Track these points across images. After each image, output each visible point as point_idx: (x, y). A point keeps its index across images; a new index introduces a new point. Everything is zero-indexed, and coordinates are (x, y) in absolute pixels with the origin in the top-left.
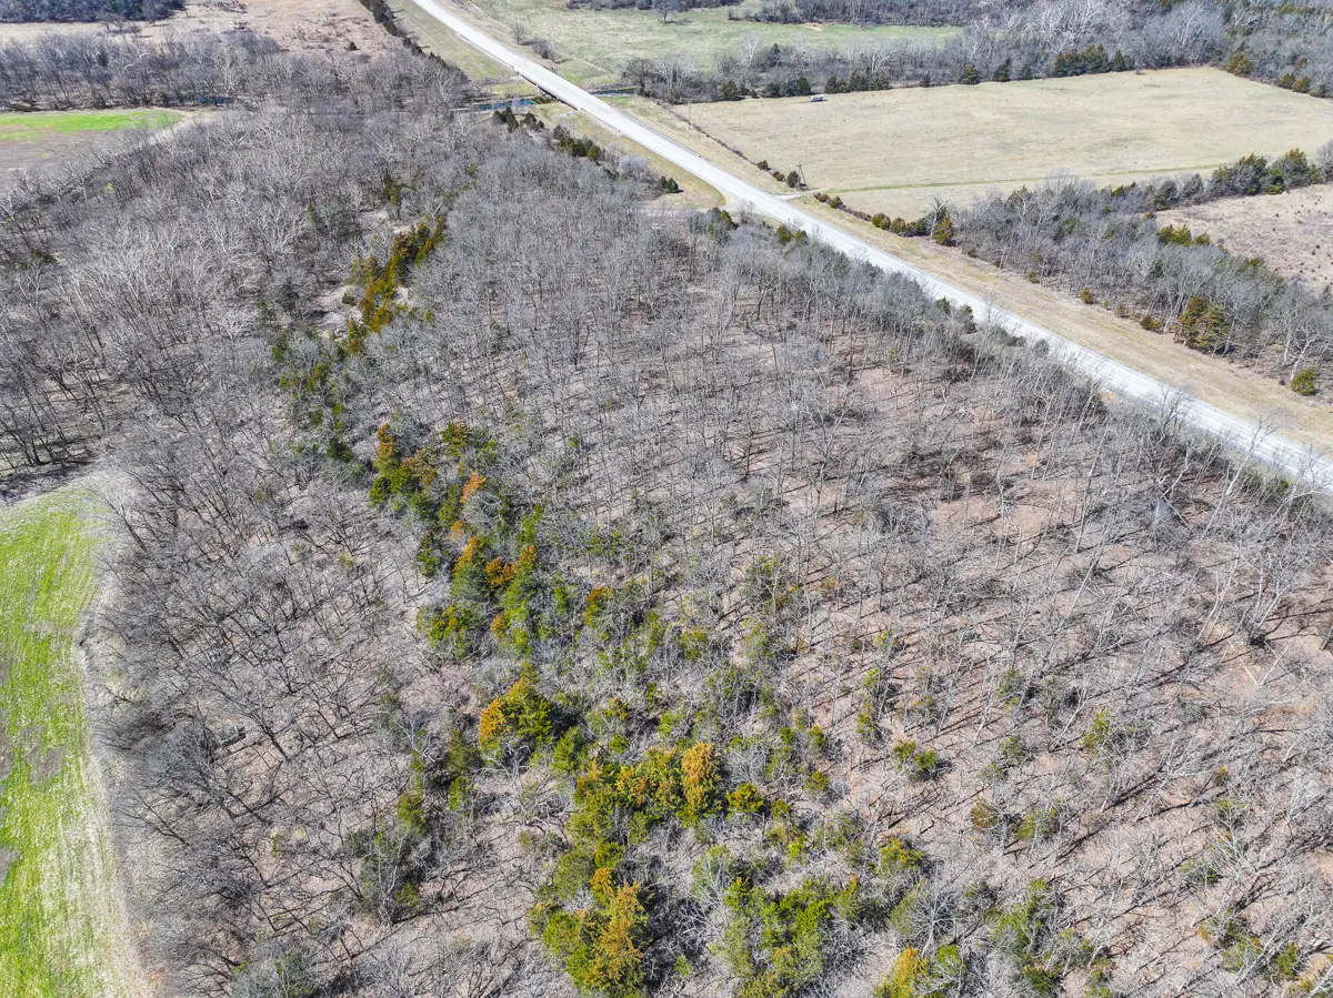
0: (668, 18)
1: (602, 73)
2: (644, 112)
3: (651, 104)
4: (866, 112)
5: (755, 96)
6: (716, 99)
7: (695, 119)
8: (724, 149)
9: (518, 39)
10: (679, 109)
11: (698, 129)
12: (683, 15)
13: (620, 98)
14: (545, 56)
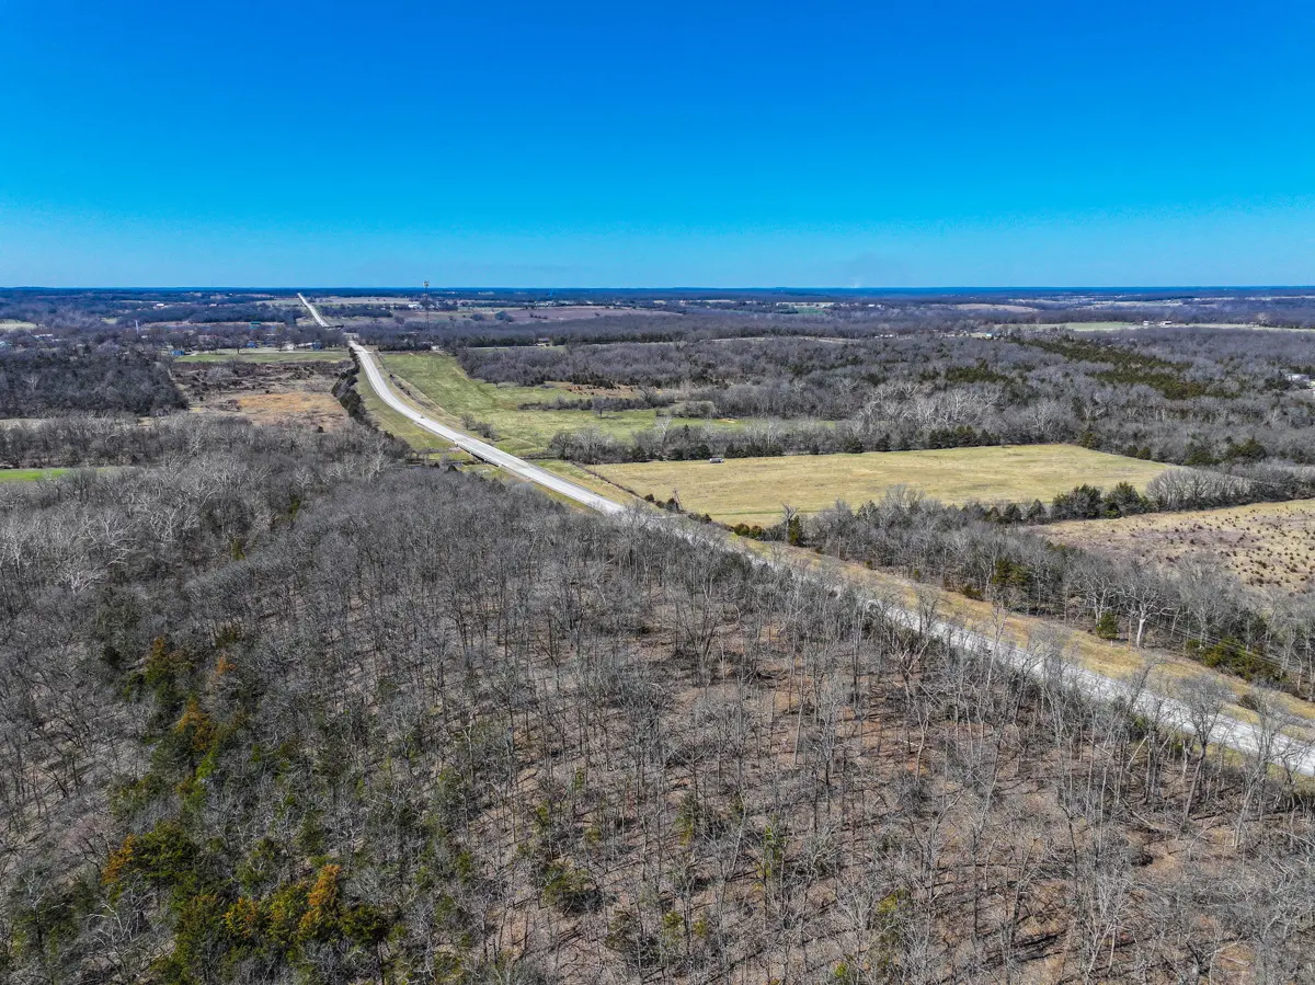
0: (603, 415)
1: (533, 446)
2: (559, 469)
3: (568, 465)
4: (757, 469)
5: (661, 459)
6: (625, 461)
7: (604, 474)
8: (620, 490)
9: (467, 426)
10: (591, 467)
11: (603, 478)
12: (619, 413)
13: (542, 462)
14: (486, 436)
